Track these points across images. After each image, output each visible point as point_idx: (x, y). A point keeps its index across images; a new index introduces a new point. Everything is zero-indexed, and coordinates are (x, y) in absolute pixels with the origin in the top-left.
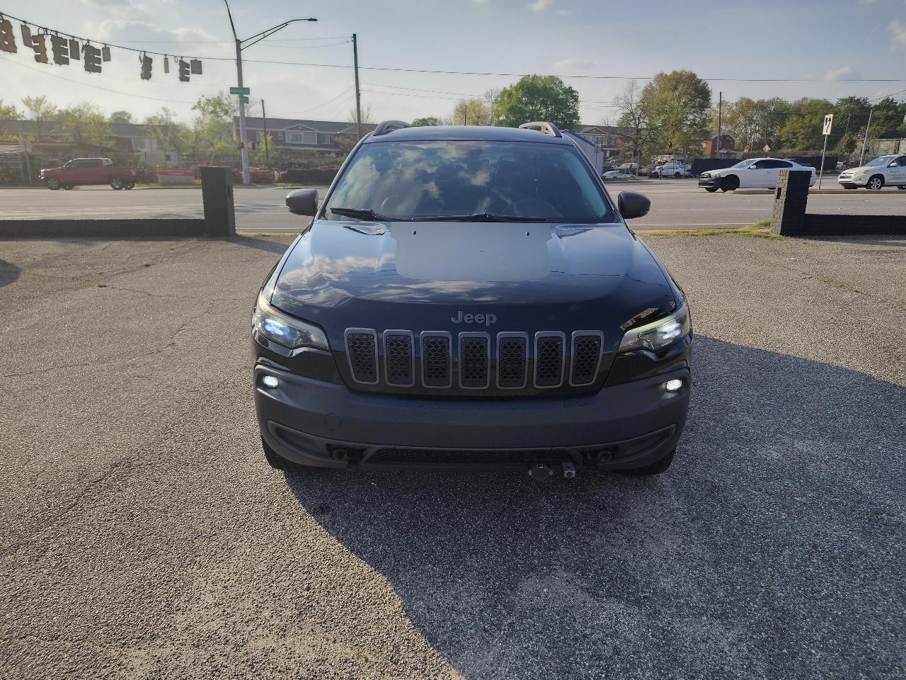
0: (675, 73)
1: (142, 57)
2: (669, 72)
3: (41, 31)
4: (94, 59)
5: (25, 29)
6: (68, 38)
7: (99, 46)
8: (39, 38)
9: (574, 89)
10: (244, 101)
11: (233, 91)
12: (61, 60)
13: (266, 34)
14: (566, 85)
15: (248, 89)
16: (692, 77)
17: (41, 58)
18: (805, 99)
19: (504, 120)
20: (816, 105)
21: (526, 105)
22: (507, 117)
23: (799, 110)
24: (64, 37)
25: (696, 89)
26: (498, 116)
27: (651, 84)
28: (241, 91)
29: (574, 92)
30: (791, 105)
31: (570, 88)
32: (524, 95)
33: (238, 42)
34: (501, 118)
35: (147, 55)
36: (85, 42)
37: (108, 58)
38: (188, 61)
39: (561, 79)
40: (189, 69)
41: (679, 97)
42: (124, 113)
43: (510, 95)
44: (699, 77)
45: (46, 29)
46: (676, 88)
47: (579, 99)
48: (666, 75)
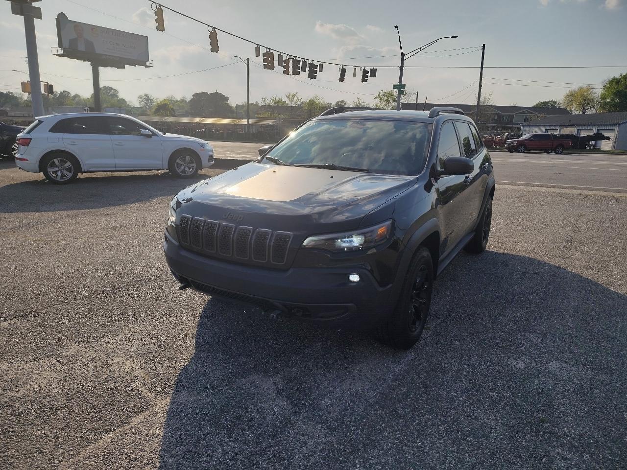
1: (341, 68)
3: (288, 57)
4: (313, 71)
5: (280, 56)
6: (301, 60)
7: (318, 64)
8: (287, 61)
10: (401, 93)
11: (395, 87)
12: (296, 73)
13: (422, 49)
15: (404, 85)
17: (286, 72)
19: (609, 102)
22: (612, 99)
24: (299, 59)
28: (400, 87)
33: (403, 55)
34: (607, 101)
35: (344, 67)
36: (310, 62)
37: (321, 71)
38: (368, 69)
40: (368, 74)
42: (343, 101)
45: (291, 56)
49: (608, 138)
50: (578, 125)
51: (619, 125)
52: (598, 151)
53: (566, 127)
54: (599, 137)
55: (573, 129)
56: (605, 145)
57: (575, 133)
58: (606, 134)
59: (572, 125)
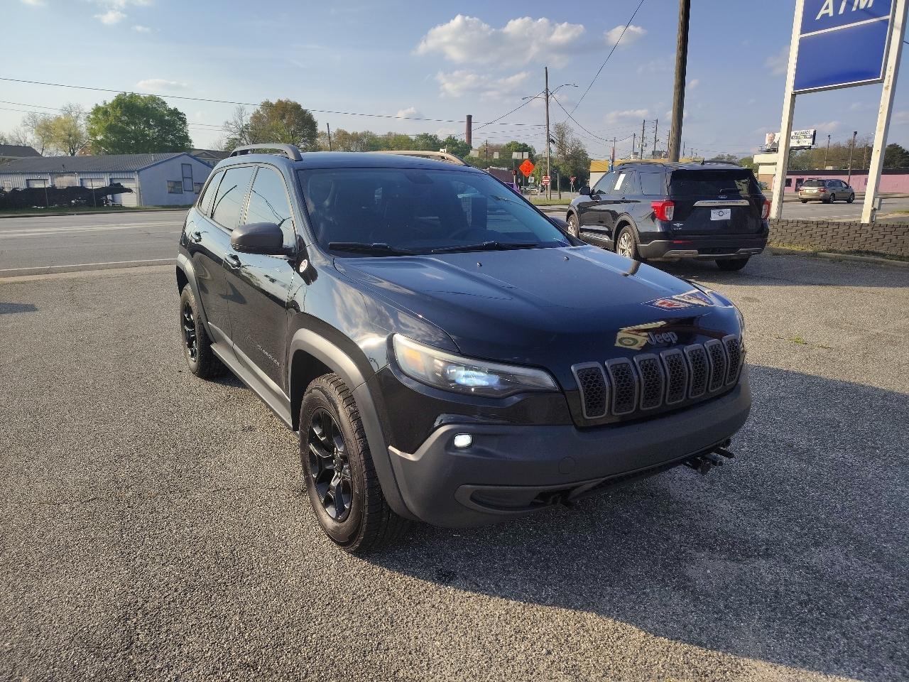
0: (280, 102)
2: (274, 101)
9: (180, 110)
14: (171, 106)
16: (297, 107)
18: (390, 134)
19: (102, 140)
20: (399, 139)
21: (128, 124)
22: (106, 136)
23: (387, 142)
25: (303, 119)
26: (94, 135)
27: (258, 112)
29: (181, 114)
30: (380, 139)
31: (176, 109)
32: (123, 114)
34: (99, 138)
39: (164, 99)
41: (288, 125)
43: (106, 113)
44: (304, 108)
46: (283, 117)
47: (188, 121)
48: (271, 103)
49: (129, 191)
50: (79, 173)
51: (138, 172)
52: (121, 209)
53: (61, 174)
54: (117, 189)
55: (73, 178)
56: (128, 200)
57: (78, 184)
58: (126, 185)
59: (71, 173)
